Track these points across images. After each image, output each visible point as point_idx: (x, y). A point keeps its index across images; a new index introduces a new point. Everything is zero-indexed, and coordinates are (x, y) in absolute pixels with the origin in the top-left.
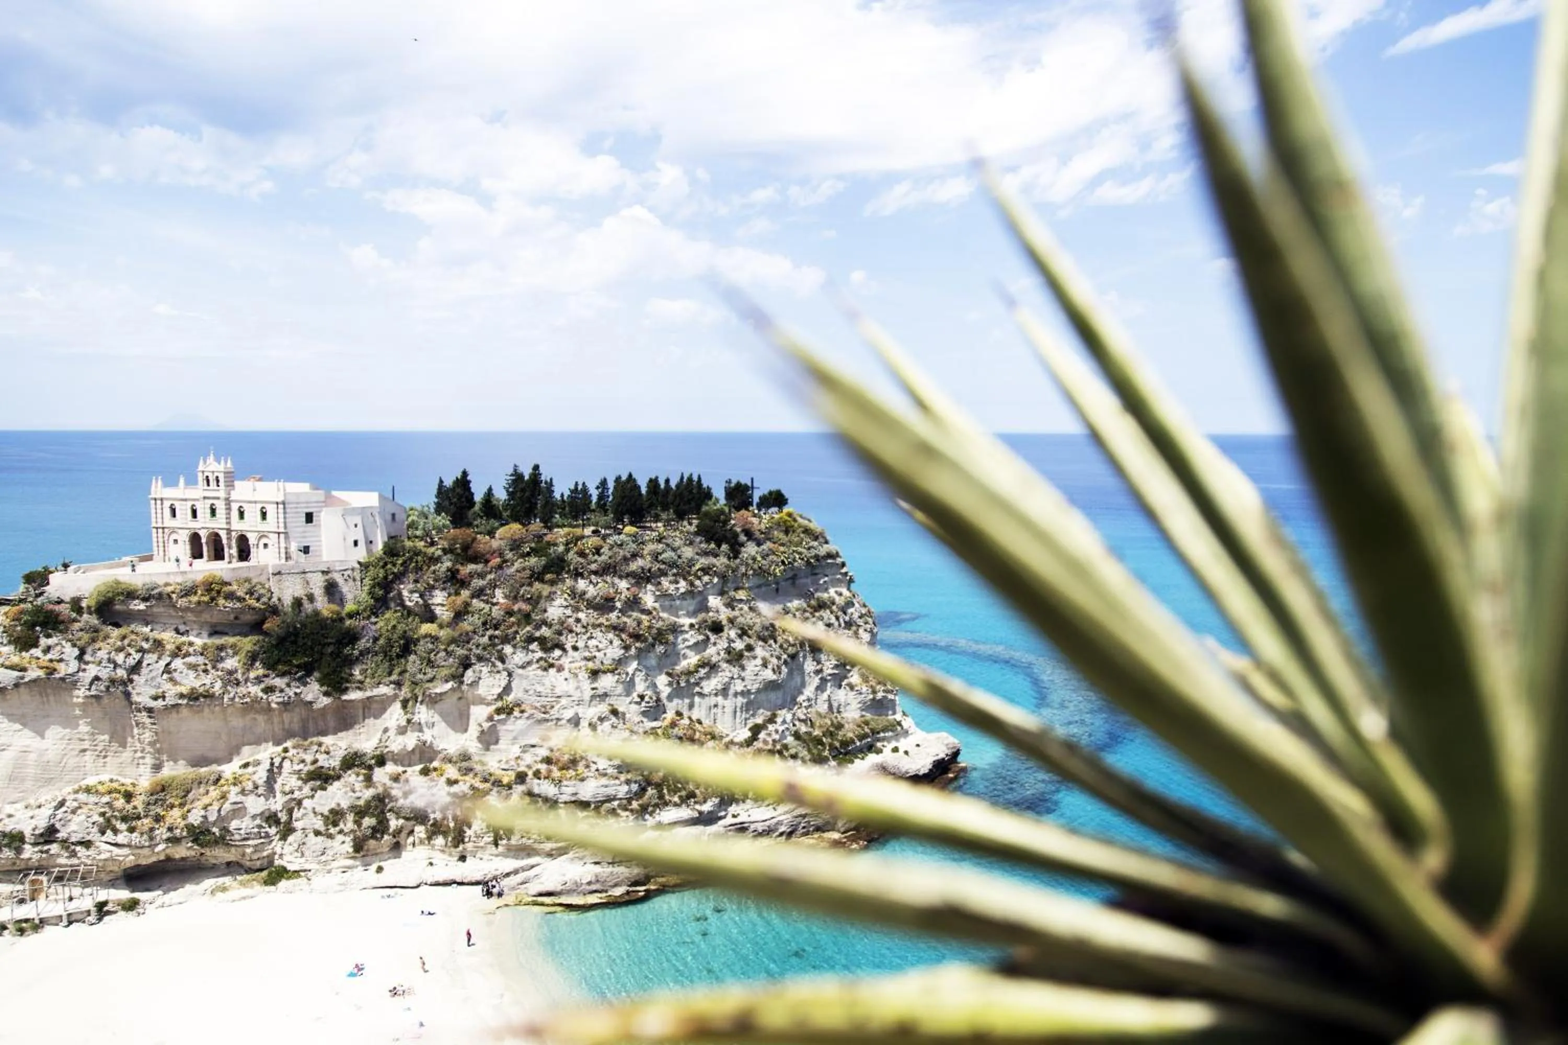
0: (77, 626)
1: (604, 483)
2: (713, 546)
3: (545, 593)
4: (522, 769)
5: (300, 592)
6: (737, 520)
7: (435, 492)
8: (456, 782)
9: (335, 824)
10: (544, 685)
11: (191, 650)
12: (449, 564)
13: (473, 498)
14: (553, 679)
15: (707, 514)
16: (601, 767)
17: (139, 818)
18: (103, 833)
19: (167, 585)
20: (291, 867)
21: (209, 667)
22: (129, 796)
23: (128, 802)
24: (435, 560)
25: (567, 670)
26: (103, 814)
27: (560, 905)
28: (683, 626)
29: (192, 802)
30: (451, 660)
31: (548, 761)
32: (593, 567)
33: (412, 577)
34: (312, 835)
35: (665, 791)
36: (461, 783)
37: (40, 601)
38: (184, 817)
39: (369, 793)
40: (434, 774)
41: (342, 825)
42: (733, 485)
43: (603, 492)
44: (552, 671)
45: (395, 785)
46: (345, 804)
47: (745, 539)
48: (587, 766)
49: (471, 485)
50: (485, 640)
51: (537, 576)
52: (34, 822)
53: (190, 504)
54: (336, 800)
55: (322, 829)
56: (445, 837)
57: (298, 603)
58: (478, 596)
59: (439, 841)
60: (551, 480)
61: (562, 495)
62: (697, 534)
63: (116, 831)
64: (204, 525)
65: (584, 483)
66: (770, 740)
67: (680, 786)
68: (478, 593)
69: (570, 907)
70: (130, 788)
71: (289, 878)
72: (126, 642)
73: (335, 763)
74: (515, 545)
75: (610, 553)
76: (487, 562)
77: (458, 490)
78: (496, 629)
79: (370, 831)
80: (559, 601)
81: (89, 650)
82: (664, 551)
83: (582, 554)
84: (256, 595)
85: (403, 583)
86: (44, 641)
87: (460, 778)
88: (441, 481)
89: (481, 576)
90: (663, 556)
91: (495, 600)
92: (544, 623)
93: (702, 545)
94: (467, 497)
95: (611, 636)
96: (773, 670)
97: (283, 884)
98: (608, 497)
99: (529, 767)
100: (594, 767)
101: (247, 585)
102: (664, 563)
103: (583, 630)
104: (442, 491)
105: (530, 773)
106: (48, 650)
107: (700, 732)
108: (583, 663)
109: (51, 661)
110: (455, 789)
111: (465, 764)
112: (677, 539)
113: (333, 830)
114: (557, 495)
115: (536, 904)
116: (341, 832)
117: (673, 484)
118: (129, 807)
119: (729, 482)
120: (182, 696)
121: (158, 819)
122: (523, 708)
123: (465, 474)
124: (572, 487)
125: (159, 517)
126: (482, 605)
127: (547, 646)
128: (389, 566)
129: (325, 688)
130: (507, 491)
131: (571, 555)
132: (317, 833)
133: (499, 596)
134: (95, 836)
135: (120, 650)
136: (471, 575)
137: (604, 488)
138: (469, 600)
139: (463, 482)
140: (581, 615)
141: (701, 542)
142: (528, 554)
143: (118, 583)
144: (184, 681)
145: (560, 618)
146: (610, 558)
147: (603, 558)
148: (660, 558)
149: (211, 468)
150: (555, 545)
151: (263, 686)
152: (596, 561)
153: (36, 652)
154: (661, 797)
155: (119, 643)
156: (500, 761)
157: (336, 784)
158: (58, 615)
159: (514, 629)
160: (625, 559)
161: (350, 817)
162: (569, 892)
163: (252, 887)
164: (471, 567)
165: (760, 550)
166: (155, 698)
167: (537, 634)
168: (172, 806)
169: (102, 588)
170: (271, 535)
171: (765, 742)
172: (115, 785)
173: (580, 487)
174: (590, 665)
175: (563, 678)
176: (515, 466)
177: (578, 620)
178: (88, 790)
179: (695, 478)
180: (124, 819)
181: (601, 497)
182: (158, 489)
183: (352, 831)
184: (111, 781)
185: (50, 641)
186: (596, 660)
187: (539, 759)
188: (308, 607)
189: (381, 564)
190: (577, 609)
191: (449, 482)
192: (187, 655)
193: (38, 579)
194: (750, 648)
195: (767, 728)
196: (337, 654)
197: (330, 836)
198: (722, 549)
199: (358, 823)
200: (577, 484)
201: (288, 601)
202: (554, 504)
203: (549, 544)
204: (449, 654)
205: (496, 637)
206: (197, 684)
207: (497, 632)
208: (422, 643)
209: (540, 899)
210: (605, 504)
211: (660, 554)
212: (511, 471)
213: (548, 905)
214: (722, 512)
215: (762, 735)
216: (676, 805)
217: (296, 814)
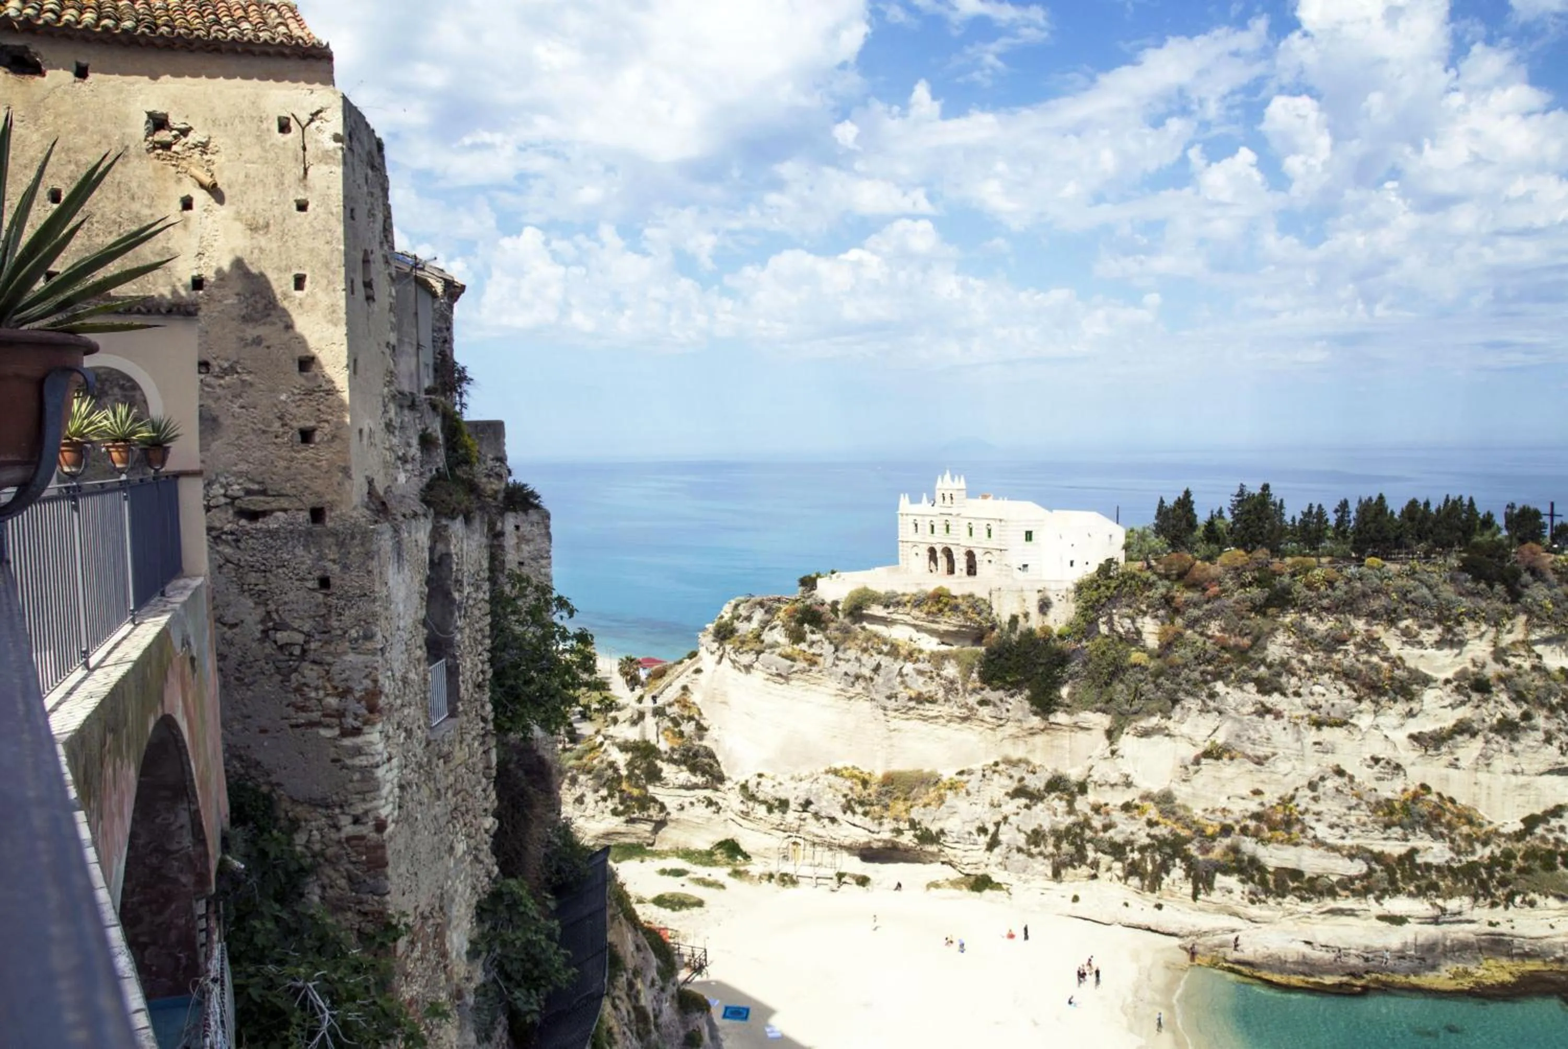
0: (832, 625)
1: (1344, 505)
2: (1483, 585)
3: (1266, 629)
4: (1229, 821)
5: (1017, 610)
6: (1519, 554)
7: (1155, 512)
8: (1157, 824)
9: (1037, 845)
10: (1259, 732)
11: (921, 656)
12: (1163, 590)
13: (1195, 520)
14: (1269, 727)
15: (1477, 546)
16: (1319, 836)
17: (872, 805)
18: (845, 812)
19: (904, 595)
20: (995, 879)
21: (934, 675)
22: (865, 783)
23: (865, 787)
24: (1149, 585)
25: (1286, 719)
26: (845, 796)
27: (1259, 978)
28: (1436, 681)
29: (914, 799)
30: (1159, 693)
31: (1256, 816)
32: (1325, 602)
33: (1125, 601)
34: (1014, 851)
35: (1398, 876)
36: (1162, 826)
37: (808, 602)
38: (907, 811)
39: (1071, 819)
40: (1136, 812)
41: (1042, 847)
42: (1516, 511)
43: (1342, 516)
44: (1269, 717)
45: (1096, 816)
46: (1046, 827)
47: (1530, 579)
48: (1303, 831)
49: (1194, 506)
50: (1196, 675)
51: (1260, 609)
52: (796, 793)
53: (928, 519)
54: (1038, 822)
55: (1025, 847)
56: (1142, 880)
57: (1014, 620)
58: (1192, 627)
59: (1135, 881)
60: (1282, 501)
61: (1293, 519)
62: (1462, 569)
63: (854, 813)
64: (939, 540)
65: (1320, 506)
66: (1550, 837)
67: (1419, 873)
68: (1192, 623)
69: (1270, 983)
70: (867, 777)
71: (992, 888)
72: (870, 644)
73: (1041, 785)
74: (1238, 572)
75: (1345, 588)
76: (1205, 590)
77: (1179, 511)
78: (1210, 664)
79: (1068, 858)
80: (1281, 637)
81: (842, 647)
82: (1415, 589)
83: (1309, 586)
84: (978, 610)
85: (1115, 607)
86: (810, 637)
87: (1161, 820)
88: (1162, 502)
89: (1196, 605)
90: (1414, 594)
91: (1210, 633)
92: (1263, 661)
93: (1468, 584)
94: (1188, 520)
95: (1341, 685)
96: (1561, 748)
97: (987, 893)
98: (1349, 522)
99: (1237, 822)
100: (1311, 833)
101: (971, 600)
102: (1414, 603)
103: (1308, 674)
104: (1163, 512)
105: (1237, 828)
106: (812, 644)
107: (1452, 813)
108: (1308, 711)
109: (814, 654)
110: (1155, 831)
111: (1168, 806)
112: (1435, 575)
113: (1034, 850)
114: (1288, 519)
115: (1231, 970)
116: (1041, 853)
117: (1433, 509)
118: (865, 793)
119: (1512, 506)
120: (910, 699)
121: (886, 807)
122: (1234, 753)
123: (1187, 493)
124: (1306, 510)
125: (905, 531)
126: (1197, 637)
127: (1264, 687)
128: (1103, 588)
129: (1034, 708)
130: (1232, 513)
131: (1299, 587)
132: (1020, 850)
133: (1214, 628)
134: (839, 815)
135: (865, 650)
136: (1187, 604)
137: (1344, 512)
138: (1182, 630)
139: (1185, 503)
140: (1308, 658)
141: (1466, 581)
142: (1250, 584)
143: (866, 589)
144: (915, 686)
145: (1282, 659)
146: (1346, 593)
147: (1338, 592)
148: (1410, 596)
149: (946, 486)
150: (1281, 575)
151: (979, 697)
152: (1328, 596)
153: (803, 646)
154: (1393, 882)
155: (865, 645)
156: (1205, 810)
157: (1040, 806)
158: (821, 615)
159: (1228, 666)
160: (1364, 595)
161: (1051, 840)
162: (1270, 968)
163: (961, 889)
164: (1189, 595)
165: (1552, 594)
166: (889, 698)
167: (1255, 674)
168: (897, 798)
169: (855, 595)
170: (994, 553)
171: (1543, 839)
172: (856, 772)
173: (1315, 510)
174: (1315, 714)
175: (1281, 726)
176: (1242, 485)
177: (1303, 662)
178: (836, 772)
179: (1466, 501)
180: (861, 803)
181: (1340, 521)
182: (904, 503)
183: (1052, 855)
184: (854, 768)
185: (815, 637)
186: (1321, 710)
187: (1248, 814)
188: (1022, 625)
189: (1095, 585)
190: (1301, 649)
191: (1170, 502)
192: (917, 660)
193: (809, 583)
194: (1526, 716)
195: (1548, 822)
196: (1049, 674)
197: (1031, 855)
198: (1495, 590)
199: (1057, 846)
200: (1311, 506)
201: (1006, 618)
202: (1283, 529)
203: (1274, 574)
204: (1158, 686)
205: (1209, 673)
206: (924, 690)
207: (1210, 668)
208: (1131, 672)
209: (1237, 967)
210: (1345, 531)
211: (1410, 592)
212: (1237, 491)
213: (1246, 976)
214: (1499, 545)
215: (1539, 830)
216: (1410, 895)
217: (1003, 828)
